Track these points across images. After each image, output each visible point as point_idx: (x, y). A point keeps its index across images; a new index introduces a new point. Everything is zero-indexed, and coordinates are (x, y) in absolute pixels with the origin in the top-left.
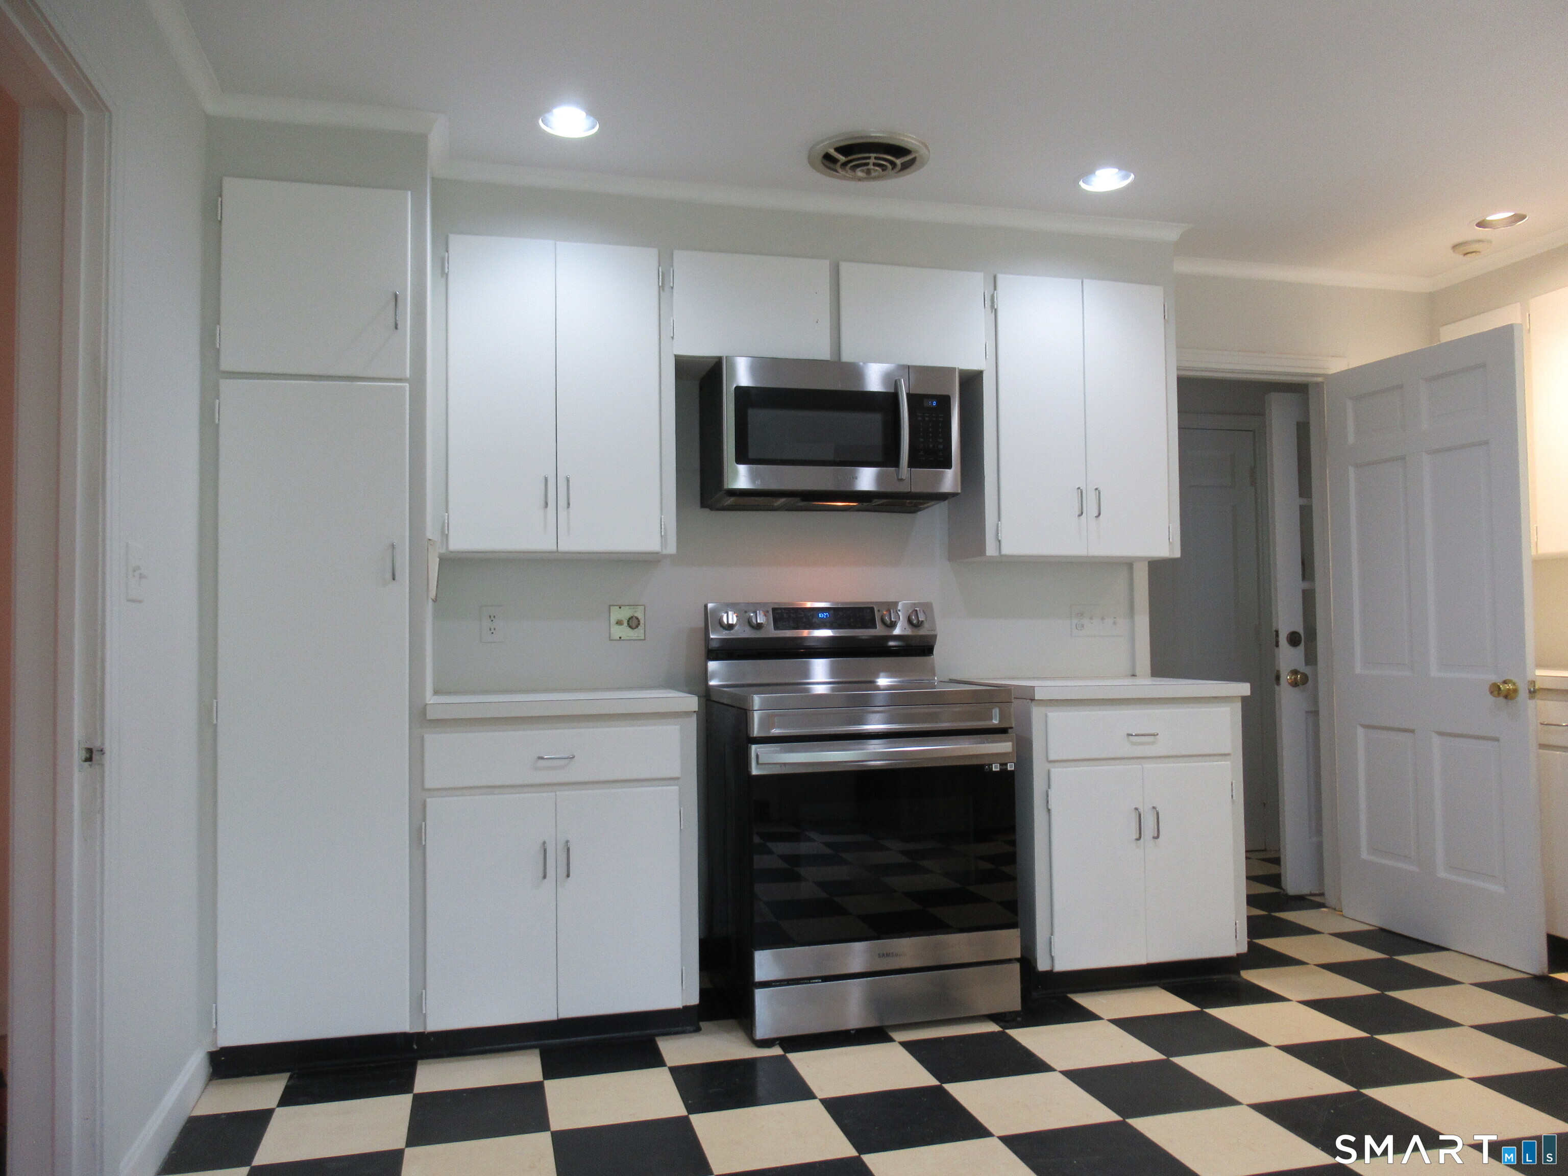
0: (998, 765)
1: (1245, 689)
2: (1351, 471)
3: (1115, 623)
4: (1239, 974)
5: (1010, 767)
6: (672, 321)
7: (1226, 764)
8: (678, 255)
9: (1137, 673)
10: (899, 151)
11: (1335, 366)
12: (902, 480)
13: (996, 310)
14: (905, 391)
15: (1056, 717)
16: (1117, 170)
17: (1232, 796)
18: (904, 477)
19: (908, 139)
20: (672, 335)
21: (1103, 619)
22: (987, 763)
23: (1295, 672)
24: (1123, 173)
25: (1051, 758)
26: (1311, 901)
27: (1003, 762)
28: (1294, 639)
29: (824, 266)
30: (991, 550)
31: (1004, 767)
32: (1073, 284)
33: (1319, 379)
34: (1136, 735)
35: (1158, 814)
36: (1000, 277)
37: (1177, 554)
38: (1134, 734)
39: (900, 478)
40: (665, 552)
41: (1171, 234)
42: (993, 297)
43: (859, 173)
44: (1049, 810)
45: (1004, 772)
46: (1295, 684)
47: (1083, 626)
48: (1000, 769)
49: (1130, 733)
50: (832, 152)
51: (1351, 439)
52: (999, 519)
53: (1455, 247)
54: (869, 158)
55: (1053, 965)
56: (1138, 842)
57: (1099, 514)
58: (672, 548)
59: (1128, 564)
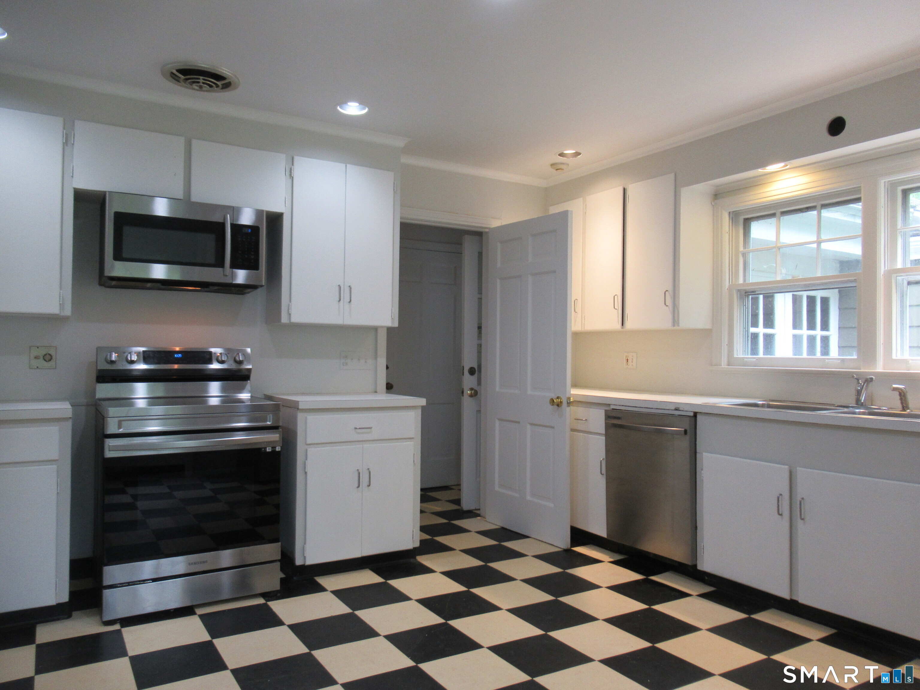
0: (271, 448)
1: (423, 402)
2: (498, 281)
3: (366, 362)
4: (415, 558)
5: (278, 449)
6: (72, 166)
7: (410, 443)
8: (78, 124)
9: (378, 391)
10: (218, 77)
11: (495, 224)
12: (226, 276)
13: (293, 177)
14: (230, 222)
15: (312, 418)
16: (358, 104)
17: (414, 461)
18: (227, 274)
19: (224, 71)
20: (72, 175)
21: (359, 360)
22: (263, 447)
23: (472, 389)
24: (362, 106)
25: (308, 442)
26: (475, 513)
27: (274, 446)
28: (472, 371)
29: (181, 141)
30: (284, 319)
31: (274, 449)
32: (338, 167)
33: (487, 230)
34: (359, 428)
35: (370, 472)
36: (296, 158)
37: (396, 325)
38: (358, 428)
39: (225, 274)
40: (62, 314)
41: (400, 143)
42: (291, 169)
43: (195, 86)
44: (306, 473)
45: (274, 452)
46: (471, 396)
47: (347, 364)
48: (272, 450)
49: (356, 427)
50: (175, 72)
51: (499, 265)
52: (290, 301)
53: (552, 165)
54: (199, 79)
55: (305, 562)
56: (359, 488)
57: (351, 301)
58: (68, 311)
59: (375, 329)
